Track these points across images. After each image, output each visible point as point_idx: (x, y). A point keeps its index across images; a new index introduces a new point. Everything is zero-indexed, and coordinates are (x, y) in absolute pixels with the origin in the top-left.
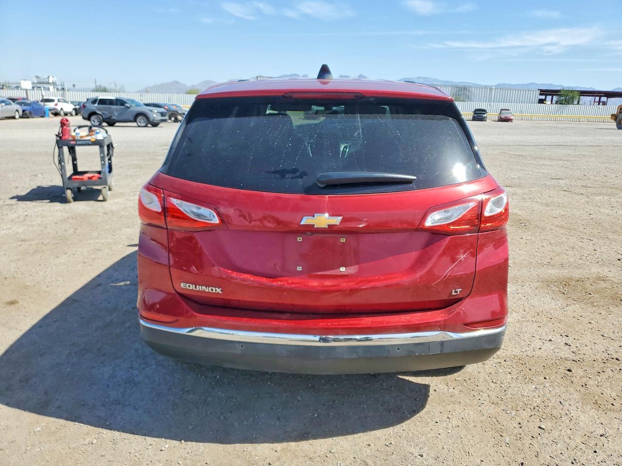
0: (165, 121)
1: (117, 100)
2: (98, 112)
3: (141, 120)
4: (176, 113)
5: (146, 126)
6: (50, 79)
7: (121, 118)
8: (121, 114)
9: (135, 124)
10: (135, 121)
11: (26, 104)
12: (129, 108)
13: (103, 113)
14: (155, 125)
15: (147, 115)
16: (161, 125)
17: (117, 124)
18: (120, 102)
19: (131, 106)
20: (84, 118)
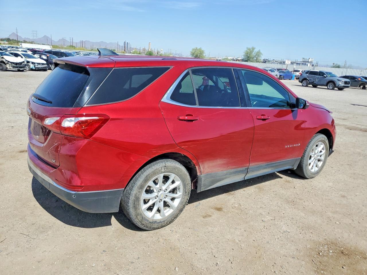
0: (348, 87)
1: (320, 72)
2: (307, 78)
3: (331, 86)
4: (365, 83)
5: (333, 89)
6: (310, 59)
7: (319, 83)
8: (320, 81)
9: (326, 87)
10: (327, 85)
11: (283, 72)
12: (325, 77)
13: (310, 79)
14: (341, 89)
15: (335, 82)
16: (345, 89)
17: (318, 87)
18: (321, 74)
19: (327, 76)
20: (299, 81)
